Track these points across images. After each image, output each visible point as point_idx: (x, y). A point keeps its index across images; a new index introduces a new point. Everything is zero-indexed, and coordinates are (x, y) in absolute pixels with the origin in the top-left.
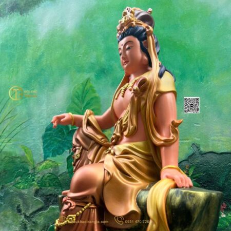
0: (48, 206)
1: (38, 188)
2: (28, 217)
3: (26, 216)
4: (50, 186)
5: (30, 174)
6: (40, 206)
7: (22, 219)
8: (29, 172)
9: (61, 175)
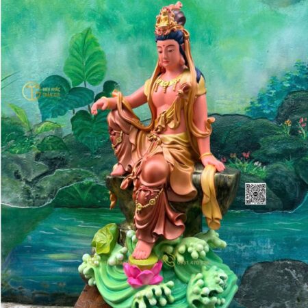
0: (54, 170)
1: (40, 152)
2: (30, 182)
3: (27, 182)
4: (53, 149)
5: (26, 137)
6: (44, 170)
7: (23, 186)
8: (25, 135)
9: (65, 137)
